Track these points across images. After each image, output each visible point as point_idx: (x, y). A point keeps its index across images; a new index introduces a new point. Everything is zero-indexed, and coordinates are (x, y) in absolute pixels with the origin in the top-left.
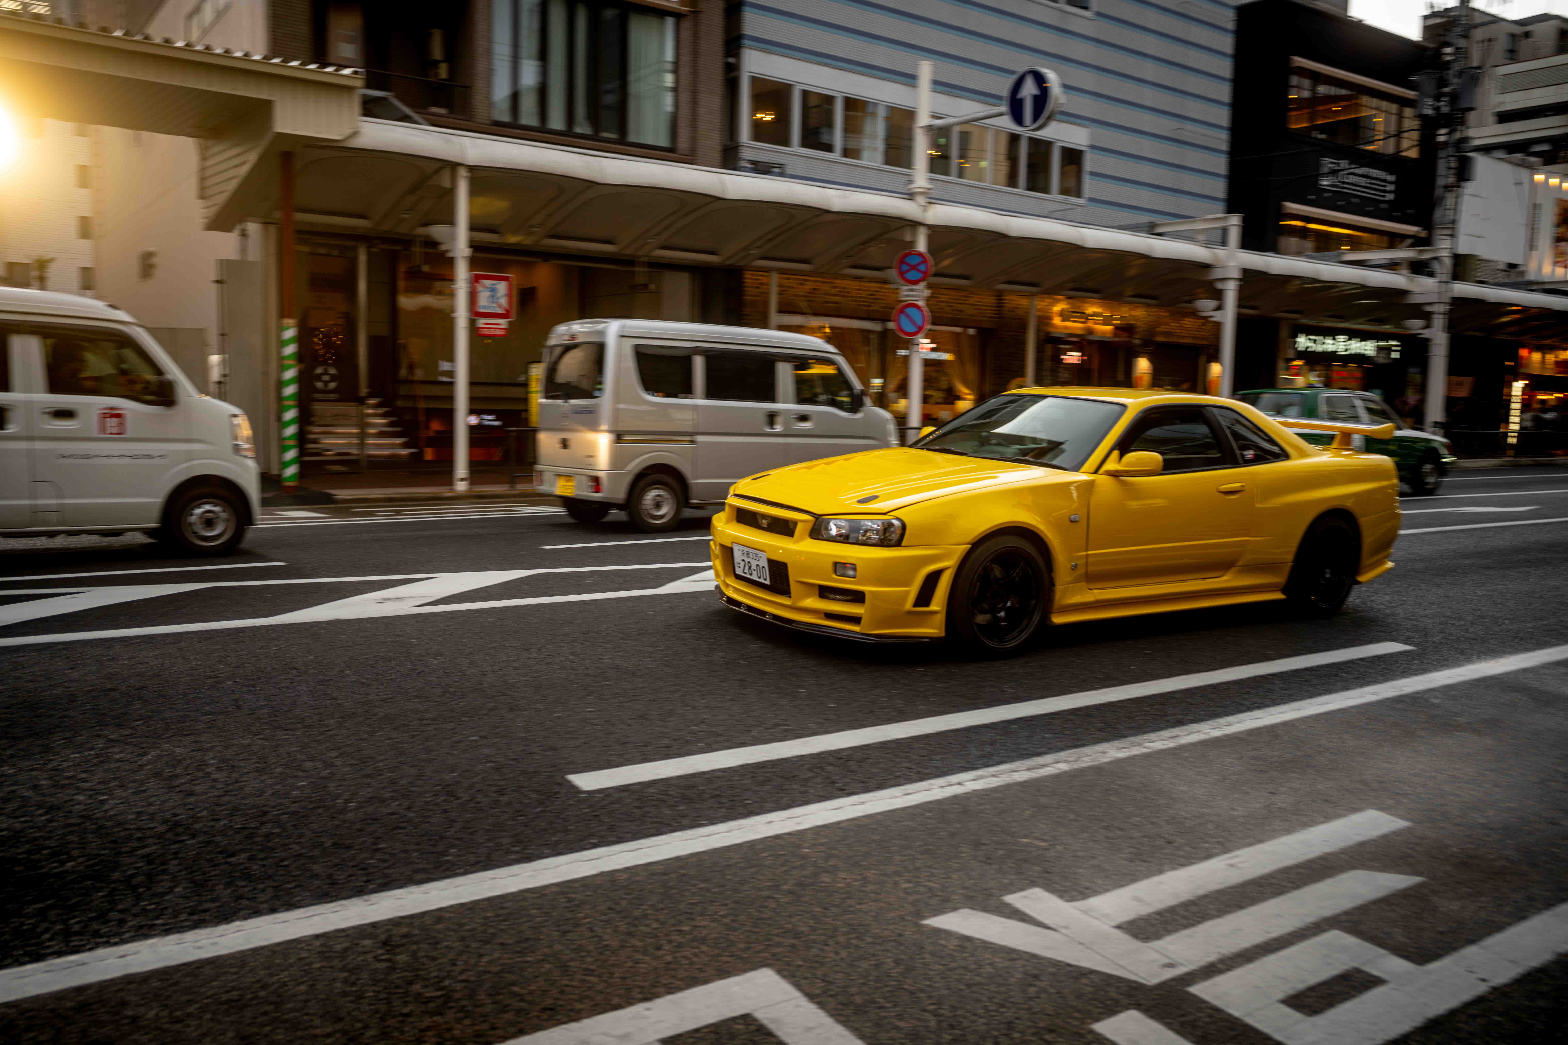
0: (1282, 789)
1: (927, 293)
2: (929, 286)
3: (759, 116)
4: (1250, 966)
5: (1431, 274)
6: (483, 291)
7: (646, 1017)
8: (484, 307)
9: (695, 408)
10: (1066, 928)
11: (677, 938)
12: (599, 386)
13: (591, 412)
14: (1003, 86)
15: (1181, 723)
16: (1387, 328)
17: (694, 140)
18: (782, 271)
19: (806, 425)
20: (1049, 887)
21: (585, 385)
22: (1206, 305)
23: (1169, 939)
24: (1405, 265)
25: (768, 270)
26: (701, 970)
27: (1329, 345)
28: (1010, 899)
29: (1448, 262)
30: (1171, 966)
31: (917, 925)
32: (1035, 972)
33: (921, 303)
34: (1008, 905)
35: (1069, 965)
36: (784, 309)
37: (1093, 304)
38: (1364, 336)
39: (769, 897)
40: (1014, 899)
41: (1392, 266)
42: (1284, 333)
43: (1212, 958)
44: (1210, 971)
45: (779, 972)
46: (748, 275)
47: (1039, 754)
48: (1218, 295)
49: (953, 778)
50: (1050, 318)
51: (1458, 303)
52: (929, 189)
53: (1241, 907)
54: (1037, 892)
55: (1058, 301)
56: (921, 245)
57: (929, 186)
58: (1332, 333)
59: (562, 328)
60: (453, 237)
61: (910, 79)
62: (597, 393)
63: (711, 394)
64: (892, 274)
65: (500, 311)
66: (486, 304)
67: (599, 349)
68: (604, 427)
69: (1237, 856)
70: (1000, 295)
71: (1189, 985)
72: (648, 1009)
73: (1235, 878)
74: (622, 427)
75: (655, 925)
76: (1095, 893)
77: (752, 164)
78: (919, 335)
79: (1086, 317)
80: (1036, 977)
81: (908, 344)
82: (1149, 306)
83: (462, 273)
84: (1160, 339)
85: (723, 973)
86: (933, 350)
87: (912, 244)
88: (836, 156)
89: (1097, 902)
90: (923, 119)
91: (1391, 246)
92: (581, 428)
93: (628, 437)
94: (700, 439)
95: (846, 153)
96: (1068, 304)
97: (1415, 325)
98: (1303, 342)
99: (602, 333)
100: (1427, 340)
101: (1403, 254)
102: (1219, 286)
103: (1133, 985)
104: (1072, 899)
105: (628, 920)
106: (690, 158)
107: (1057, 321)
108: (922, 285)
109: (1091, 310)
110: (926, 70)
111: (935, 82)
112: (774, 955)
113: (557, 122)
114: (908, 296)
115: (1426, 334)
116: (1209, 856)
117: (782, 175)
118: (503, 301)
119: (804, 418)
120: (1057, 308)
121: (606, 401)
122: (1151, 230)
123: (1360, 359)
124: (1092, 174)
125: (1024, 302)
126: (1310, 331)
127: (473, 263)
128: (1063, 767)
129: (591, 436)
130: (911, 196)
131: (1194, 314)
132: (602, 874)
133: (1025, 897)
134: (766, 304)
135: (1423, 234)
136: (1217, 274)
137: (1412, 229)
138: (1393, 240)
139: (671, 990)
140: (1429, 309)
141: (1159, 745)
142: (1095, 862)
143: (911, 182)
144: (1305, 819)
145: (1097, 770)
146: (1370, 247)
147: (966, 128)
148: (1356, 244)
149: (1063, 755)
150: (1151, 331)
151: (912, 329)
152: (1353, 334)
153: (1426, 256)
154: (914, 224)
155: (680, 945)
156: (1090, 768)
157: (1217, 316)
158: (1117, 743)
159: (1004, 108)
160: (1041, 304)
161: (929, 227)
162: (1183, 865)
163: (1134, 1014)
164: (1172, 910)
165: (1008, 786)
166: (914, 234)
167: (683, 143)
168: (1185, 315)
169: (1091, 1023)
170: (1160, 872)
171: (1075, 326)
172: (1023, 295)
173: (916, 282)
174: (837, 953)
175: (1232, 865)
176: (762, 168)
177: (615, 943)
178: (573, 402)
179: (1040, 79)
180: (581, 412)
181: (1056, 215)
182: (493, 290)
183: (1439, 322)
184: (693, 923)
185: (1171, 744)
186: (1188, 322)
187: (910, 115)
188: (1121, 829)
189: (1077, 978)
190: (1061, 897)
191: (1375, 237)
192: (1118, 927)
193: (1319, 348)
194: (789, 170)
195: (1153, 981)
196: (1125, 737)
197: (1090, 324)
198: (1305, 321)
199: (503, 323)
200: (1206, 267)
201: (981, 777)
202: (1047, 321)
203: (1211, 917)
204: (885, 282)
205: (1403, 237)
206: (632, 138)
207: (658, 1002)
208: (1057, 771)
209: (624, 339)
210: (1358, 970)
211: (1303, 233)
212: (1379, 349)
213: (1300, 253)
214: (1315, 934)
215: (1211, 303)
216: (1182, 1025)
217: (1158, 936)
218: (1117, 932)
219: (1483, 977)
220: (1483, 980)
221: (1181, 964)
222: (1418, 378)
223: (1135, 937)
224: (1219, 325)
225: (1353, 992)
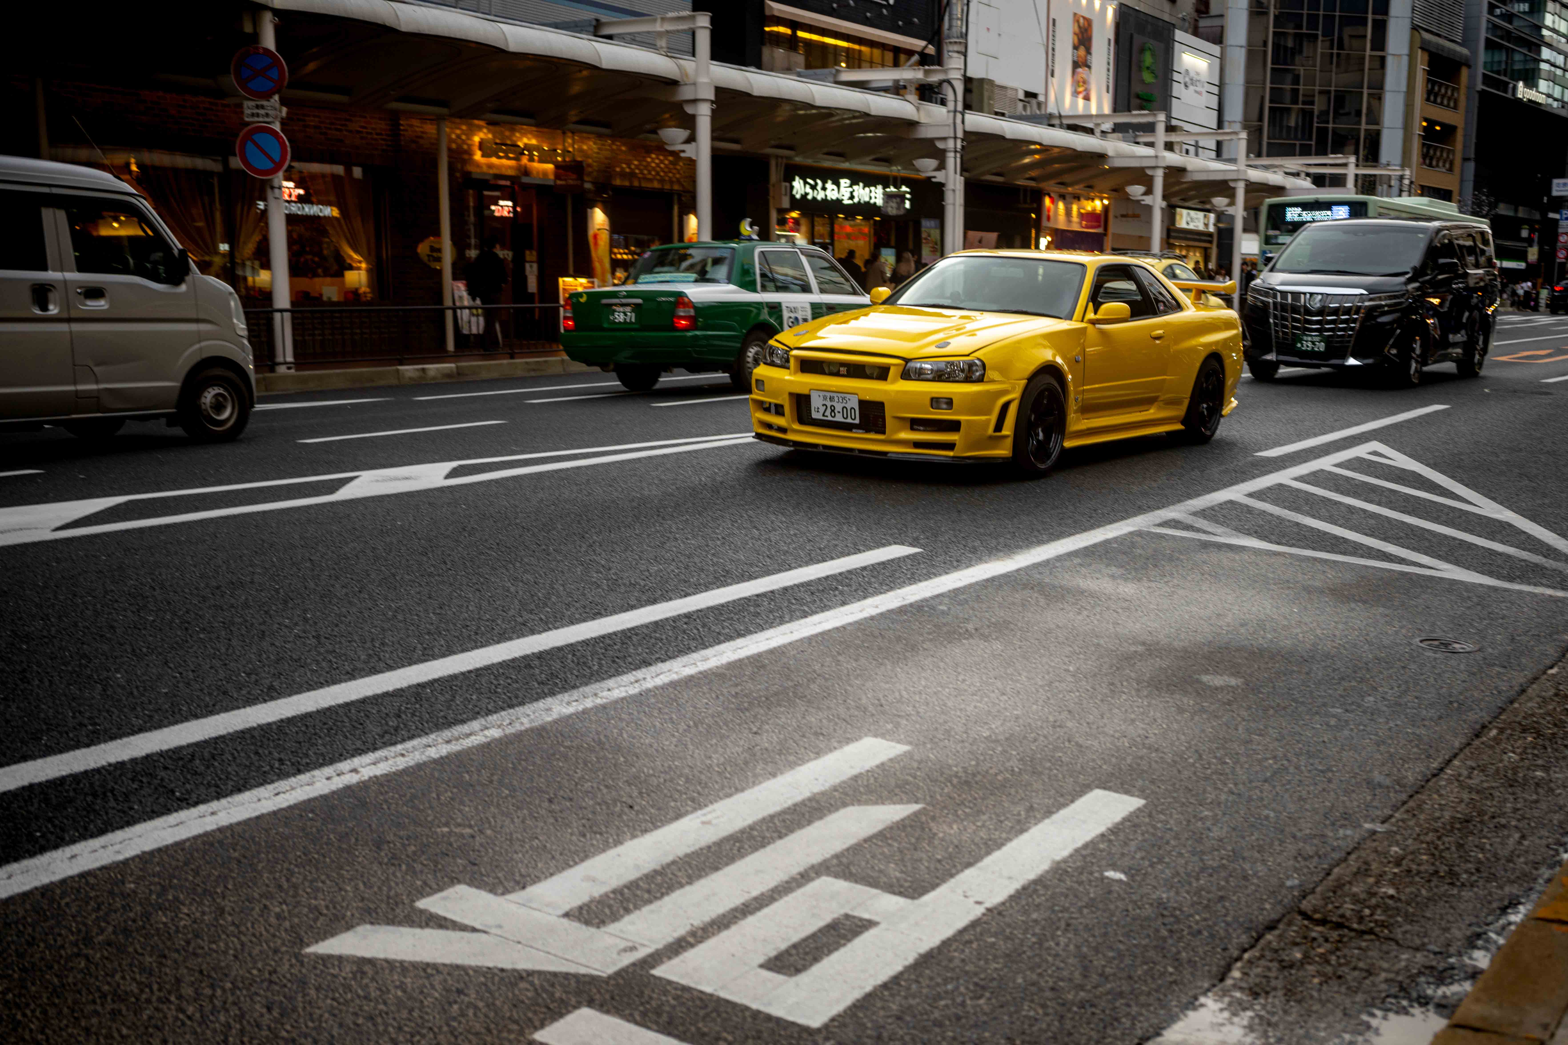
0: (767, 727)
1: (283, 111)
2: (284, 102)
4: (725, 934)
5: (943, 103)
10: (500, 927)
15: (646, 664)
16: (896, 170)
19: (100, 304)
20: (476, 882)
22: (674, 135)
23: (627, 919)
24: (911, 88)
27: (831, 192)
28: (422, 904)
29: (960, 87)
30: (633, 949)
31: (298, 956)
32: (461, 986)
33: (277, 127)
34: (422, 912)
35: (502, 970)
37: (523, 134)
38: (870, 180)
40: (429, 904)
41: (897, 89)
42: (775, 175)
43: (681, 932)
44: (678, 947)
47: (463, 722)
48: (688, 122)
49: (345, 766)
50: (470, 153)
51: (972, 139)
53: (717, 869)
54: (463, 890)
55: (480, 128)
56: (269, 40)
58: (835, 176)
64: (230, 81)
69: (710, 812)
70: (394, 118)
71: (653, 967)
73: (710, 836)
76: (536, 880)
78: (280, 175)
79: (519, 152)
80: (459, 992)
81: (265, 188)
82: (600, 136)
84: (618, 182)
86: (301, 199)
87: (255, 37)
91: (896, 64)
96: (491, 132)
97: (926, 166)
98: (799, 187)
100: (941, 185)
101: (910, 74)
102: (689, 109)
103: (587, 979)
104: (507, 891)
107: (478, 156)
108: (276, 98)
109: (523, 141)
114: (253, 115)
115: (939, 177)
116: (678, 816)
119: (95, 293)
120: (476, 138)
122: (597, 31)
123: (867, 209)
125: (430, 129)
126: (808, 173)
128: (495, 733)
131: (661, 148)
133: (444, 899)
135: (931, 50)
136: (685, 93)
137: (918, 44)
138: (898, 56)
140: (940, 145)
141: (617, 694)
142: (535, 843)
144: (791, 758)
145: (541, 732)
146: (872, 64)
148: (855, 61)
149: (493, 718)
150: (607, 171)
151: (269, 167)
152: (856, 178)
153: (934, 78)
156: (532, 730)
157: (689, 151)
158: (566, 697)
160: (453, 132)
161: (276, 12)
162: (645, 831)
163: (585, 1012)
164: (633, 885)
165: (420, 766)
166: (256, 22)
168: (648, 151)
169: (532, 1033)
170: (618, 842)
171: (504, 164)
172: (424, 118)
173: (266, 95)
175: (703, 823)
181: (463, 4)
183: (952, 161)
185: (634, 690)
186: (653, 160)
188: (571, 800)
189: (514, 985)
190: (492, 891)
191: (877, 52)
192: (567, 915)
193: (820, 196)
195: (611, 970)
196: (574, 687)
197: (525, 161)
198: (799, 160)
200: (672, 83)
202: (466, 157)
203: (682, 886)
205: (910, 53)
208: (484, 740)
210: (847, 916)
211: (792, 43)
212: (888, 197)
213: (788, 70)
214: (800, 885)
215: (683, 134)
216: (644, 1014)
217: (615, 917)
218: (565, 921)
219: (980, 900)
220: (979, 903)
221: (644, 945)
222: (935, 234)
223: (587, 923)
224: (692, 163)
225: (843, 942)
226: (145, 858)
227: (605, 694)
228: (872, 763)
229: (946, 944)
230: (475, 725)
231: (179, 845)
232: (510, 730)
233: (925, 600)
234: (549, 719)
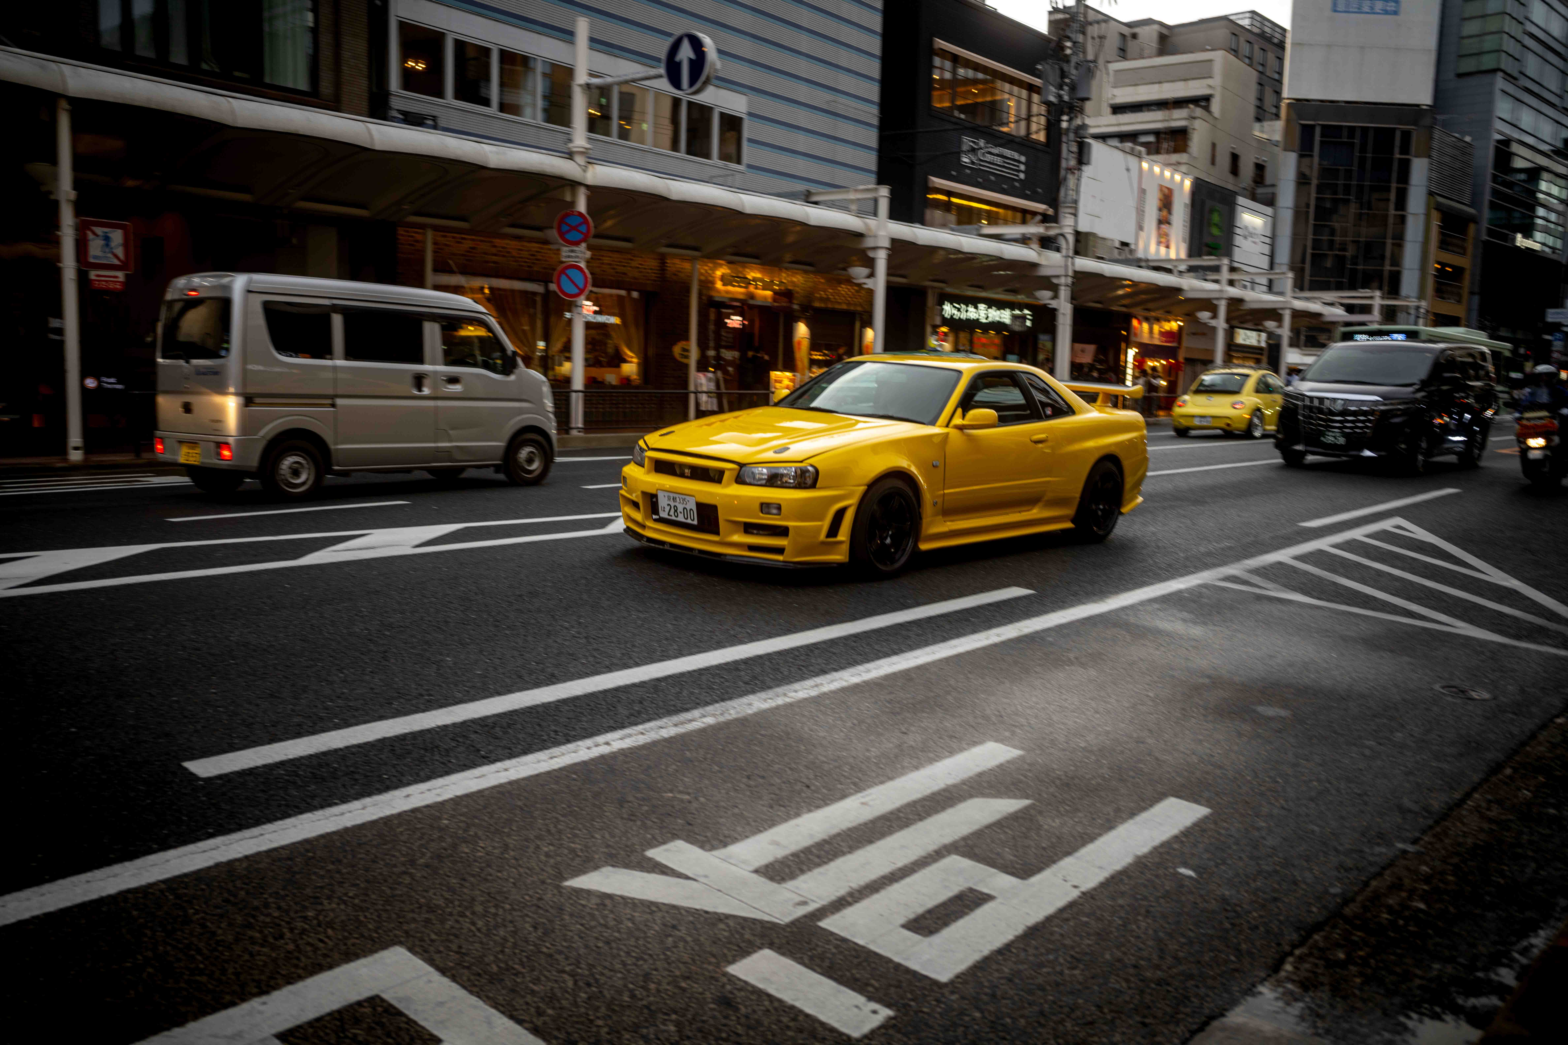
0: (913, 728)
1: (588, 254)
2: (589, 248)
3: (411, 64)
4: (876, 897)
5: (1058, 250)
6: (93, 240)
7: (260, 1012)
8: (95, 257)
9: (335, 368)
10: (706, 876)
11: (299, 924)
12: (225, 345)
13: (216, 373)
14: (661, 47)
15: (824, 672)
16: (1021, 298)
17: (338, 85)
18: (436, 228)
19: (457, 388)
20: (690, 839)
21: (210, 343)
22: (859, 272)
23: (802, 878)
24: (1034, 239)
25: (423, 227)
26: (325, 956)
27: (972, 313)
28: (650, 853)
29: (1071, 238)
30: (804, 903)
31: (558, 887)
32: (674, 922)
33: (583, 265)
34: (650, 860)
35: (707, 912)
36: (441, 267)
37: (752, 270)
38: (1001, 305)
39: (404, 873)
40: (655, 854)
41: (1024, 240)
42: (930, 301)
43: (842, 892)
44: (840, 904)
45: (411, 950)
46: (401, 231)
47: (687, 710)
48: (870, 263)
49: (601, 739)
50: (713, 283)
51: (1080, 277)
52: (590, 149)
53: (871, 842)
54: (679, 844)
55: (720, 265)
56: (582, 206)
57: (588, 146)
58: (974, 302)
59: (181, 282)
60: (55, 177)
61: (567, 35)
62: (223, 353)
63: (350, 354)
64: (553, 234)
65: (116, 262)
66: (100, 254)
67: (225, 304)
68: (232, 390)
69: (869, 795)
70: (663, 258)
71: (820, 920)
72: (264, 1003)
73: (867, 815)
74: (251, 390)
75: (276, 914)
76: (735, 840)
77: (402, 114)
78: (582, 297)
79: (748, 283)
80: (674, 927)
81: (571, 306)
82: (807, 272)
83: (67, 218)
84: (817, 304)
85: (350, 956)
86: (595, 312)
87: (573, 204)
88: (493, 110)
89: (738, 849)
90: (581, 77)
91: (1024, 222)
92: (204, 390)
93: (258, 400)
94: (339, 402)
95: (503, 108)
96: (729, 268)
97: (1044, 296)
98: (948, 309)
99: (228, 288)
100: (1054, 310)
101: (1034, 229)
102: (871, 254)
103: (767, 925)
104: (713, 848)
105: (246, 911)
106: (334, 104)
107: (719, 285)
108: (584, 245)
109: (751, 275)
110: (583, 27)
111: (592, 40)
112: (406, 932)
113: (179, 56)
115: (1054, 304)
116: (844, 796)
117: (435, 127)
118: (120, 252)
119: (454, 380)
120: (719, 273)
121: (233, 361)
122: (807, 198)
123: (998, 326)
124: (750, 140)
125: (687, 266)
126: (955, 299)
127: (79, 208)
128: (710, 721)
129: (218, 399)
130: (570, 155)
131: (849, 281)
132: (218, 865)
133: (666, 850)
134: (422, 262)
135: (1051, 212)
136: (869, 243)
137: (1041, 207)
138: (1025, 216)
139: (290, 980)
140: (1055, 281)
141: (802, 695)
142: (736, 811)
143: (570, 141)
144: (931, 755)
145: (743, 722)
146: (1006, 222)
147: (625, 89)
148: (993, 219)
149: (710, 709)
150: (809, 297)
151: (575, 291)
152: (991, 303)
153: (1053, 232)
154: (574, 184)
155: (304, 931)
156: (736, 720)
157: (869, 284)
158: (763, 695)
159: (662, 71)
160: (703, 268)
161: (588, 187)
162: (818, 807)
163: (766, 953)
164: (807, 851)
165: (654, 743)
166: (574, 194)
167: (326, 87)
168: (840, 282)
169: (725, 966)
170: (798, 815)
171: (737, 291)
172: (683, 259)
173: (577, 243)
174: (473, 924)
175: (863, 803)
176: (413, 120)
177: (230, 938)
178: (195, 362)
179: (697, 44)
180: (204, 374)
181: (715, 180)
182: (107, 238)
183: (1064, 293)
184: (319, 907)
185: (814, 693)
186: (843, 289)
187: (569, 72)
188: (763, 777)
189: (714, 925)
190: (702, 847)
191: (1010, 213)
192: (756, 871)
193: (963, 316)
194: (442, 123)
195: (787, 919)
196: (770, 688)
197: (751, 289)
198: (949, 290)
199: (121, 275)
200: (859, 236)
201: (630, 736)
202: (711, 285)
203: (843, 854)
204: (546, 242)
205: (1034, 214)
206: (267, 80)
207: (276, 994)
208: (702, 725)
209: (251, 295)
210: (971, 890)
211: (947, 207)
212: (1014, 317)
213: (944, 225)
214: (935, 860)
215: (864, 271)
216: (811, 958)
217: (793, 876)
218: (755, 876)
219: (1076, 884)
220: (1075, 887)
221: (813, 901)
222: (1049, 345)
223: (772, 879)
224: (871, 292)
225: (966, 910)
226: (457, 801)
227: (793, 694)
228: (992, 763)
229: (1049, 919)
230: (696, 713)
231: (480, 792)
232: (722, 719)
233: (1037, 632)
234: (750, 712)
